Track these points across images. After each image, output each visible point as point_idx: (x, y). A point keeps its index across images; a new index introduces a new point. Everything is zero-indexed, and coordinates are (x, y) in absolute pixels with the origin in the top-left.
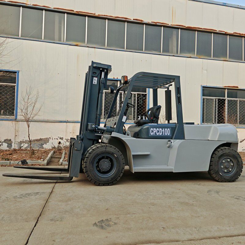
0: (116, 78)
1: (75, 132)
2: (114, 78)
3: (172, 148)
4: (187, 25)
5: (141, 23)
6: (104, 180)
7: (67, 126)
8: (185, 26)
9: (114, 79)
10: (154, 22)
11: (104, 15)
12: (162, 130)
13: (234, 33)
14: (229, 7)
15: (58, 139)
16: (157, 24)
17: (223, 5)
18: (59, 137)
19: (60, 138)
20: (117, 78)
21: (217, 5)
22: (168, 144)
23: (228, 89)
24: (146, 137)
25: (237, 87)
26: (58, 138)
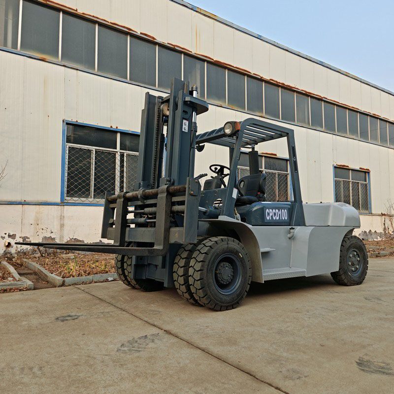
0: (114, 127)
1: (39, 223)
2: (111, 127)
3: (293, 239)
4: (216, 58)
5: (152, 42)
6: (228, 299)
7: (23, 212)
8: (213, 60)
9: (111, 129)
10: (172, 45)
11: (92, 15)
12: (279, 211)
13: (270, 80)
14: (265, 43)
15: (4, 237)
16: (176, 48)
17: (257, 38)
18: (7, 234)
19: (9, 236)
20: (117, 127)
21: (251, 37)
22: (290, 233)
23: (265, 157)
24: (260, 223)
25: (276, 155)
26: (4, 235)
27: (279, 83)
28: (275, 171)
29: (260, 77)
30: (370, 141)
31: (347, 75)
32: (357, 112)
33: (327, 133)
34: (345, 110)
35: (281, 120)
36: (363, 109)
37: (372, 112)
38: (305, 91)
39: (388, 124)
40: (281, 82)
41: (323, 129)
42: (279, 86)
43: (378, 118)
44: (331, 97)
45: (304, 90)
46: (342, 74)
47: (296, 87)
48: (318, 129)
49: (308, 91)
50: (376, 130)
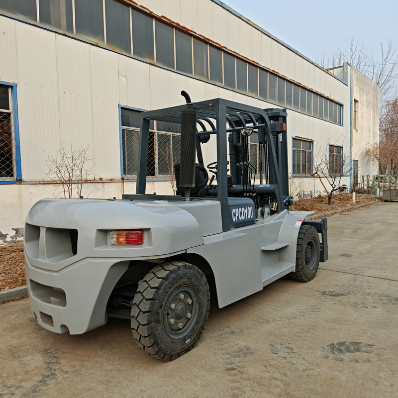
13: (162, 17)
27: (173, 22)
28: (170, 133)
29: (149, 12)
30: (268, 100)
31: (248, 22)
32: (257, 67)
33: (226, 89)
34: (245, 63)
35: (175, 71)
36: (263, 64)
37: (272, 68)
38: (203, 37)
39: (285, 82)
40: (175, 21)
41: (222, 85)
42: (173, 27)
43: (276, 75)
44: (232, 47)
45: (203, 35)
46: (243, 20)
47: (193, 30)
48: (217, 84)
49: (207, 37)
50: (275, 87)
